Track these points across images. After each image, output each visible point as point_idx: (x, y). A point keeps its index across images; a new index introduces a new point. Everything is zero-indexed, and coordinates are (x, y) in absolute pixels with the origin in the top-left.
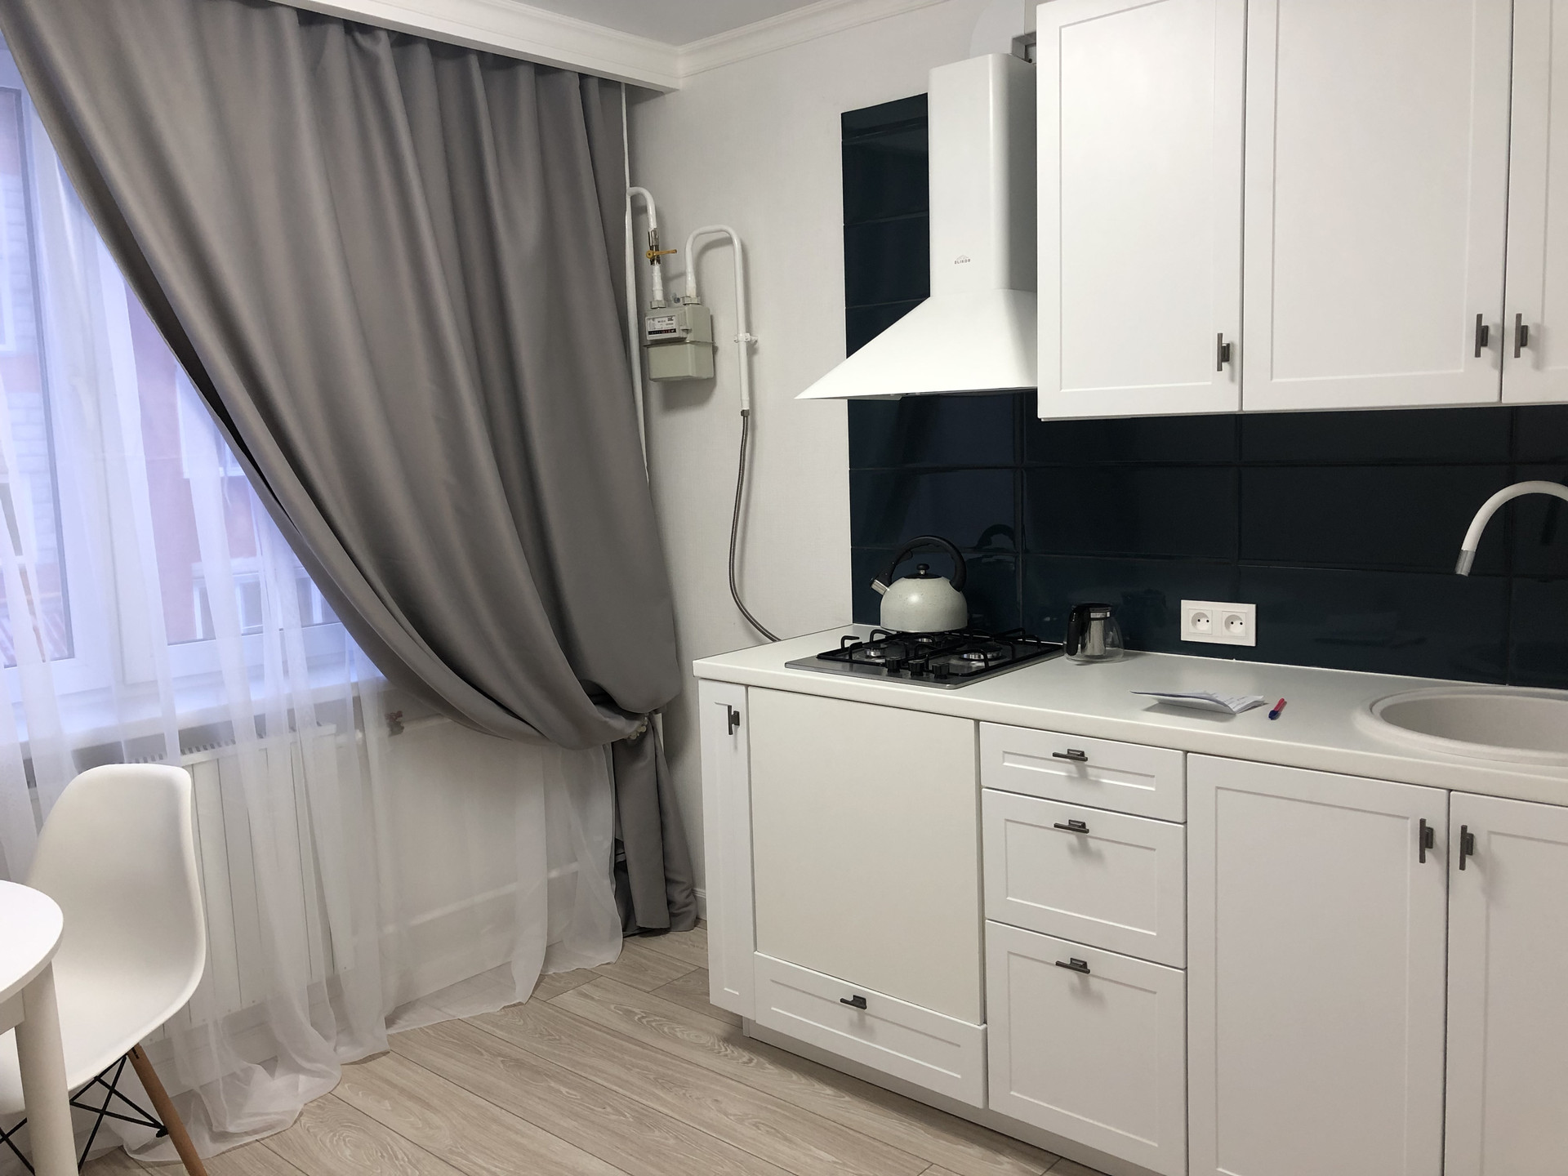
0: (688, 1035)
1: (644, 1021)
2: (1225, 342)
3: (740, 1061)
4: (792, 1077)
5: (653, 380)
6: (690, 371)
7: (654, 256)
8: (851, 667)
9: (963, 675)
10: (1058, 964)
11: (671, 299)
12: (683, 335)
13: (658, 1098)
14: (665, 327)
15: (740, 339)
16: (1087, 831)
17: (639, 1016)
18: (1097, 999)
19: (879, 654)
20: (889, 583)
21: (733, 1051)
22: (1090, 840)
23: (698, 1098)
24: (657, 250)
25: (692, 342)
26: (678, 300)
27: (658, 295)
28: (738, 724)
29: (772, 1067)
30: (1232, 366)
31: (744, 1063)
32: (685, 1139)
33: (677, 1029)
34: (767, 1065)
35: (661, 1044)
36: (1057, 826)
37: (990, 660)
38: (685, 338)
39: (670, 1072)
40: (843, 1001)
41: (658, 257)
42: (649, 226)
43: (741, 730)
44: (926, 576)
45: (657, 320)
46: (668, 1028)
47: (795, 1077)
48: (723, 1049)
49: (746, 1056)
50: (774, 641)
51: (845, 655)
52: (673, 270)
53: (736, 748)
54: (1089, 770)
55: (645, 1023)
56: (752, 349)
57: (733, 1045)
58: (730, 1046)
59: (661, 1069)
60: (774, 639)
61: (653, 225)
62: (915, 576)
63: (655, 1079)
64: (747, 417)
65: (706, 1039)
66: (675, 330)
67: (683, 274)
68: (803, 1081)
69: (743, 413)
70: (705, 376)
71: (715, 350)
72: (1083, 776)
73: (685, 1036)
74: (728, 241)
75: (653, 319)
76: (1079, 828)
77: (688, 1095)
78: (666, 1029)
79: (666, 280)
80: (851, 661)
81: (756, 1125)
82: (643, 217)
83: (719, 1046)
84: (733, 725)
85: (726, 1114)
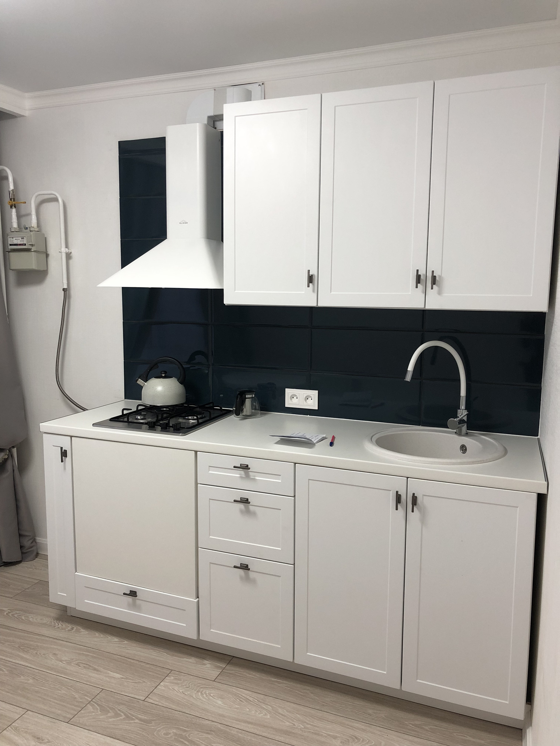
0: (36, 619)
1: (10, 614)
2: (311, 274)
3: (67, 630)
4: (95, 634)
5: (11, 270)
6: (34, 266)
7: (13, 204)
8: (128, 424)
9: (187, 428)
10: (235, 567)
11: (22, 228)
12: (30, 247)
13: (22, 658)
14: (19, 243)
15: (62, 251)
16: (249, 503)
17: (7, 612)
18: (253, 582)
19: (142, 417)
20: (146, 381)
21: (62, 625)
22: (250, 506)
23: (44, 654)
24: (14, 201)
25: (35, 251)
26: (27, 228)
27: (15, 225)
28: (66, 456)
29: (84, 631)
30: (314, 285)
31: (69, 630)
32: (39, 678)
33: (30, 617)
34: (82, 630)
35: (21, 626)
36: (235, 501)
37: (200, 419)
38: (31, 249)
39: (27, 642)
40: (124, 594)
41: (15, 204)
42: (9, 187)
43: (68, 459)
44: (165, 377)
45: (14, 238)
46: (25, 617)
47: (97, 634)
48: (57, 624)
49: (70, 626)
50: (84, 410)
51: (124, 418)
52: (23, 212)
53: (65, 469)
54: (251, 473)
55: (11, 616)
56: (69, 256)
57: (63, 621)
58: (60, 622)
59: (22, 641)
60: (84, 409)
61: (12, 187)
62: (159, 377)
63: (19, 647)
64: (66, 292)
65: (46, 620)
66: (25, 244)
67: (29, 214)
68: (102, 636)
69: (64, 289)
70: (42, 269)
71: (47, 255)
72: (247, 476)
73: (35, 620)
74: (56, 200)
75: (13, 238)
76: (245, 501)
77: (38, 653)
78: (23, 618)
79: (19, 217)
80: (128, 422)
81: (78, 664)
82: (5, 182)
83: (54, 623)
84: (63, 457)
85: (61, 661)
